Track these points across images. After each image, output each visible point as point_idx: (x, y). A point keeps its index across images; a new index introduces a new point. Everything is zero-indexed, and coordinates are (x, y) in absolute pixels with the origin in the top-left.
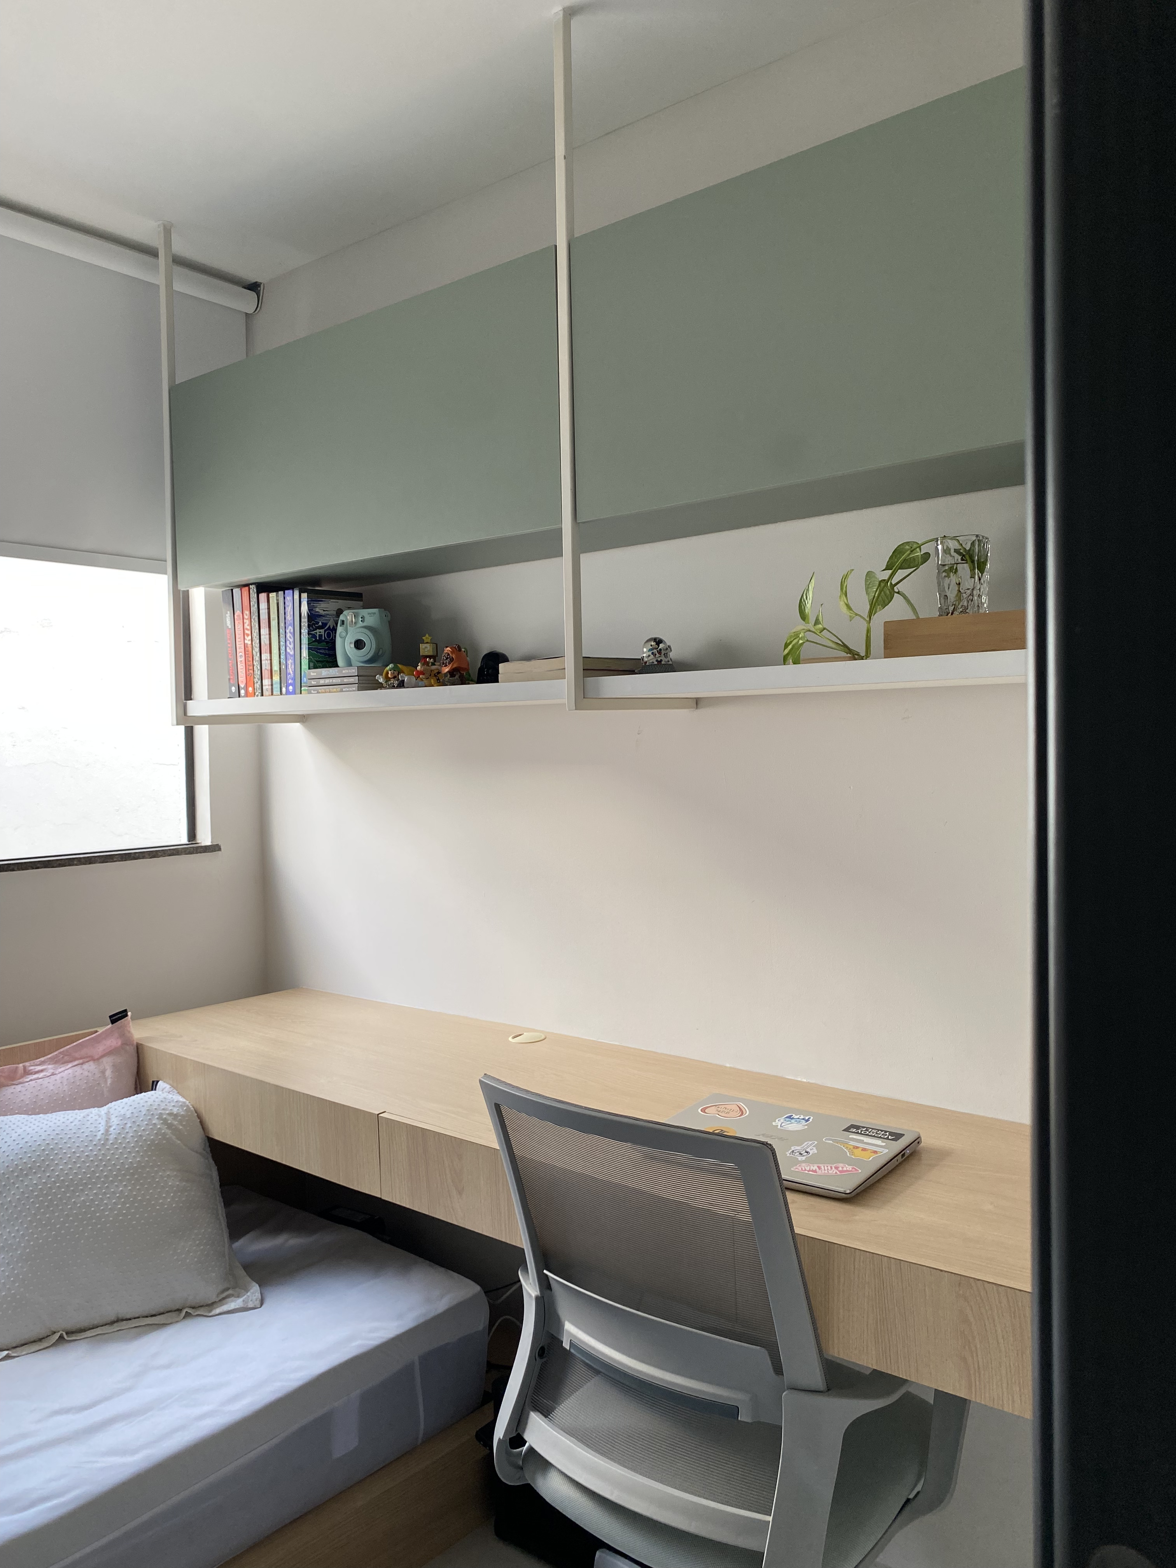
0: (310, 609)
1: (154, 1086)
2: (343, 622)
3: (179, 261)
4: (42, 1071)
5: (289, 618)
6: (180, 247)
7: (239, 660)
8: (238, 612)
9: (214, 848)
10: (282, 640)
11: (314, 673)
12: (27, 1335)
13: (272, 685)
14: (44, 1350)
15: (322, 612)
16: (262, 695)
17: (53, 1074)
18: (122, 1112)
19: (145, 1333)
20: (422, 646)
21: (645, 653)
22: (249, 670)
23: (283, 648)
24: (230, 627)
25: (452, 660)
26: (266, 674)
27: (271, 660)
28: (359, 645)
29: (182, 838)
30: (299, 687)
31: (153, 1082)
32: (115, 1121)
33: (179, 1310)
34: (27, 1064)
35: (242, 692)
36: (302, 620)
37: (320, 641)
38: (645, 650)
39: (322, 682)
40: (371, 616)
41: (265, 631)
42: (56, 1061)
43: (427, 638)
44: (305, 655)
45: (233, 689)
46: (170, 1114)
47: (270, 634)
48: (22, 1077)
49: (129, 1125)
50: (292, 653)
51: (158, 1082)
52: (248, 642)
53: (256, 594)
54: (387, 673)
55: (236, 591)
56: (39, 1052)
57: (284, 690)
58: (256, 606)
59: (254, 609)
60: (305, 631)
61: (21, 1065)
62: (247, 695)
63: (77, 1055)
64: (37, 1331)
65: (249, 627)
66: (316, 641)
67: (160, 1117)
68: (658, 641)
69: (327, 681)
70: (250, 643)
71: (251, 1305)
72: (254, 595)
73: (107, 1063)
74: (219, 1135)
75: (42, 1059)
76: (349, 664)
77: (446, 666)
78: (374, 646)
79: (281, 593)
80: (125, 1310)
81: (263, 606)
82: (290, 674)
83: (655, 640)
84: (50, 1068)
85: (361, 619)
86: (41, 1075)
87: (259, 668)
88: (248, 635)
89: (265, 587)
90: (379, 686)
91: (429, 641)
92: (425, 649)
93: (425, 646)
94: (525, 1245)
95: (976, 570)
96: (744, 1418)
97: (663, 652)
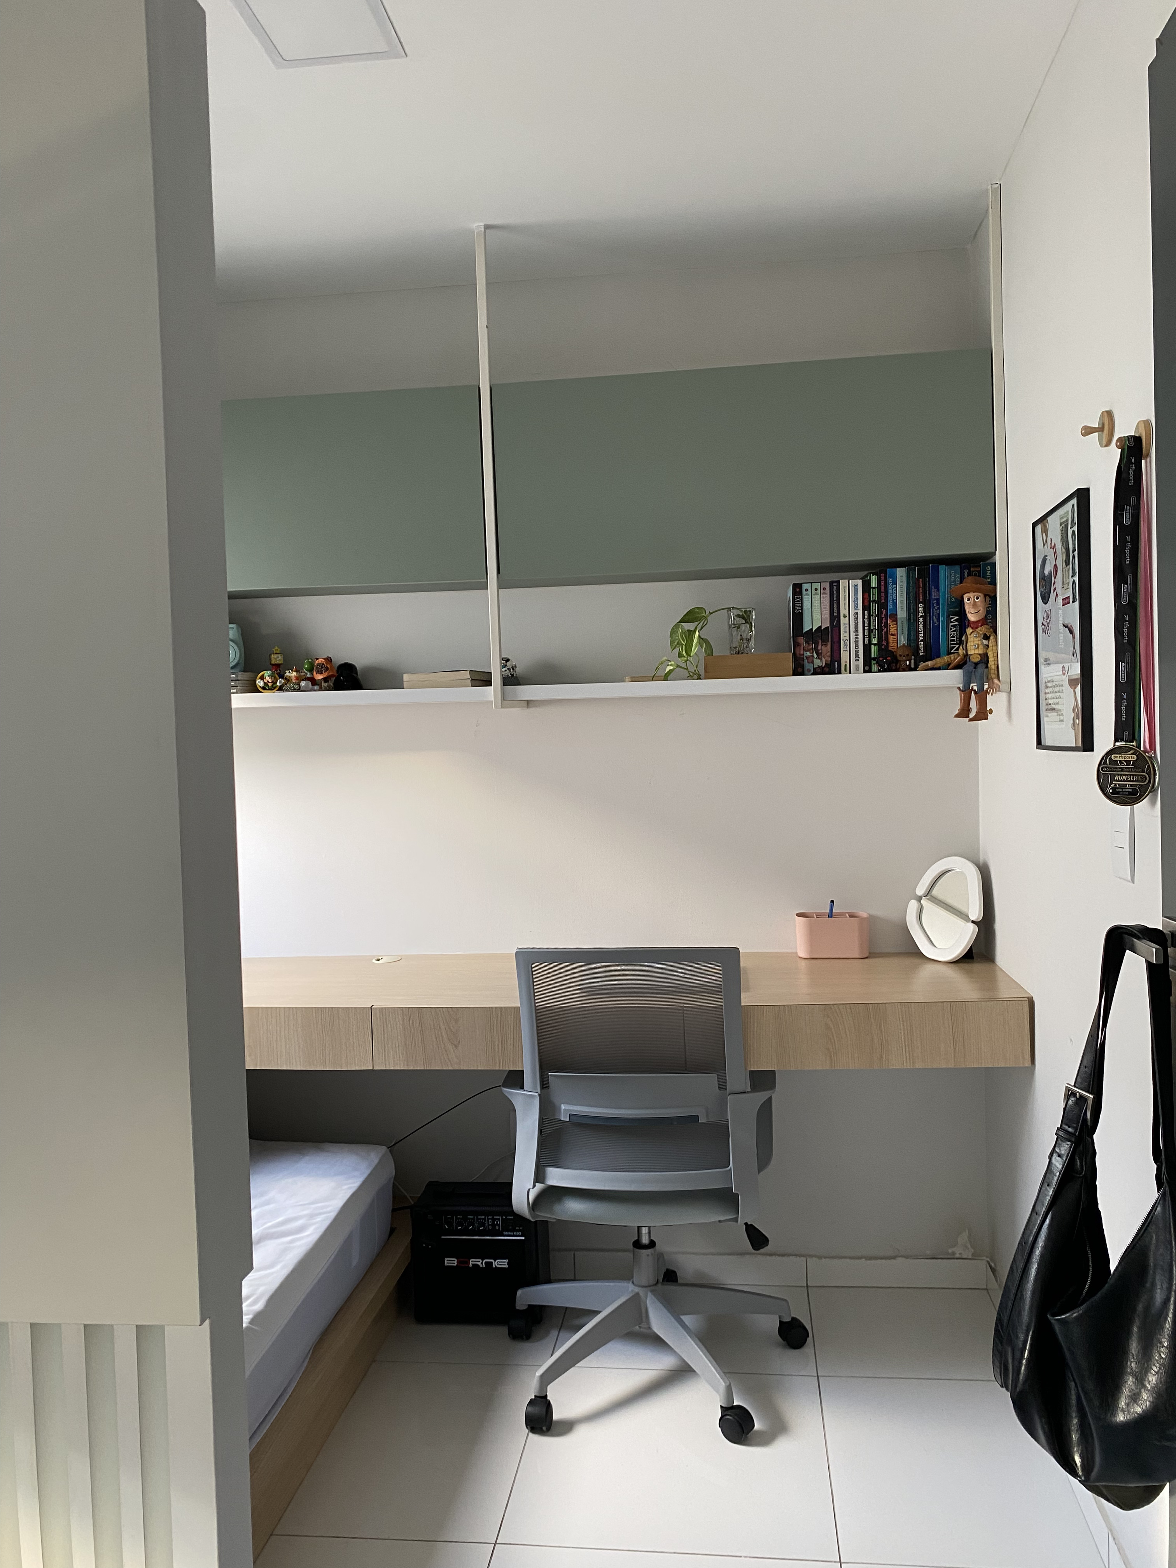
25: (327, 669)
40: (232, 631)
43: (274, 649)
54: (264, 679)
68: (506, 660)
77: (322, 673)
78: (238, 655)
91: (278, 652)
92: (277, 659)
93: (276, 656)
94: (528, 1063)
95: (753, 628)
96: (701, 1120)
97: (512, 668)
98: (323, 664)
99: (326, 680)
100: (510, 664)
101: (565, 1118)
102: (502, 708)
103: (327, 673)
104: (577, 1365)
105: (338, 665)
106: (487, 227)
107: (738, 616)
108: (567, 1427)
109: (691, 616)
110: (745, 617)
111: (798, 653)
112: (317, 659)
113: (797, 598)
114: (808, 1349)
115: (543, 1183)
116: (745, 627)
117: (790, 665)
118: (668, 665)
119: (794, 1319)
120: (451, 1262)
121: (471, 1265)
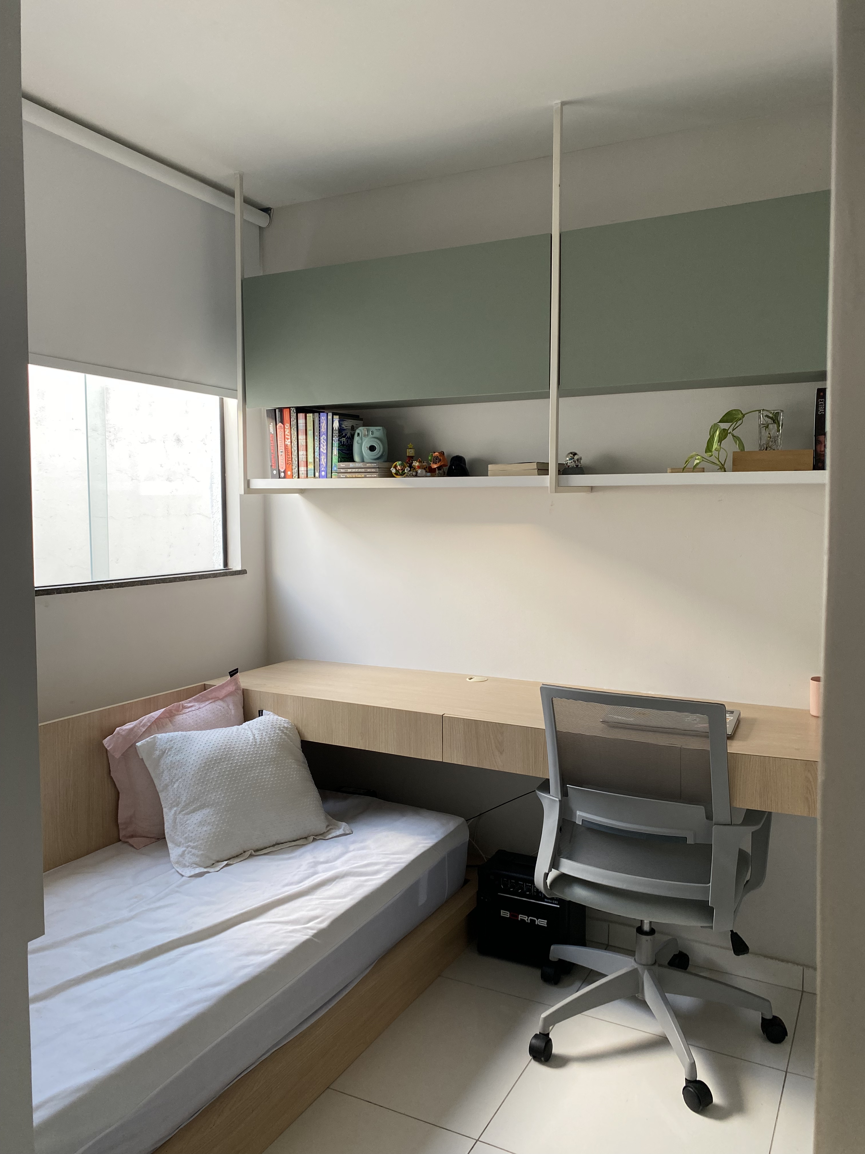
0: (340, 425)
1: (261, 713)
2: (358, 434)
4: (191, 706)
5: (323, 430)
7: (280, 454)
8: (279, 424)
9: (243, 572)
10: (317, 443)
11: (343, 465)
12: (234, 853)
13: (307, 471)
14: (245, 861)
15: (345, 428)
16: (299, 478)
17: (200, 708)
19: (295, 850)
20: (408, 450)
22: (288, 461)
23: (317, 449)
24: (273, 433)
25: (440, 460)
26: (302, 463)
27: (307, 455)
28: (372, 448)
29: (219, 565)
30: (329, 473)
31: (259, 711)
32: (256, 732)
33: (307, 838)
34: (183, 702)
35: (282, 475)
36: (333, 430)
37: (343, 445)
39: (349, 470)
40: (378, 431)
41: (302, 437)
42: (197, 700)
43: (410, 445)
44: (335, 454)
45: (275, 472)
46: (279, 729)
47: (306, 439)
48: (182, 710)
49: (264, 734)
50: (325, 452)
51: (263, 711)
52: (288, 442)
53: (295, 414)
55: (278, 412)
57: (317, 474)
58: (295, 421)
59: (294, 422)
60: (336, 439)
61: (180, 703)
62: (286, 477)
63: (210, 697)
64: (237, 850)
65: (289, 434)
66: (342, 445)
69: (354, 470)
70: (289, 443)
72: (294, 415)
73: (229, 703)
75: (190, 699)
76: (363, 459)
77: (436, 463)
78: (383, 451)
79: (317, 414)
80: (280, 838)
81: (301, 421)
82: (322, 464)
84: (197, 705)
85: (371, 433)
86: (193, 708)
87: (296, 459)
88: (288, 439)
89: (303, 410)
90: (393, 476)
91: (411, 447)
92: (410, 452)
93: (410, 450)
94: (552, 774)
95: (780, 427)
96: (689, 842)
97: (578, 460)
98: (438, 457)
99: (439, 468)
100: (576, 457)
101: (579, 822)
102: (555, 493)
103: (440, 463)
104: (583, 1013)
105: (452, 457)
106: (563, 104)
107: (767, 416)
108: (562, 1062)
109: (730, 417)
110: (775, 419)
111: (818, 449)
112: (435, 453)
113: (820, 401)
114: (786, 1045)
115: (557, 869)
116: (773, 427)
117: (811, 460)
118: (696, 459)
119: (775, 1018)
120: (505, 914)
121: (519, 919)
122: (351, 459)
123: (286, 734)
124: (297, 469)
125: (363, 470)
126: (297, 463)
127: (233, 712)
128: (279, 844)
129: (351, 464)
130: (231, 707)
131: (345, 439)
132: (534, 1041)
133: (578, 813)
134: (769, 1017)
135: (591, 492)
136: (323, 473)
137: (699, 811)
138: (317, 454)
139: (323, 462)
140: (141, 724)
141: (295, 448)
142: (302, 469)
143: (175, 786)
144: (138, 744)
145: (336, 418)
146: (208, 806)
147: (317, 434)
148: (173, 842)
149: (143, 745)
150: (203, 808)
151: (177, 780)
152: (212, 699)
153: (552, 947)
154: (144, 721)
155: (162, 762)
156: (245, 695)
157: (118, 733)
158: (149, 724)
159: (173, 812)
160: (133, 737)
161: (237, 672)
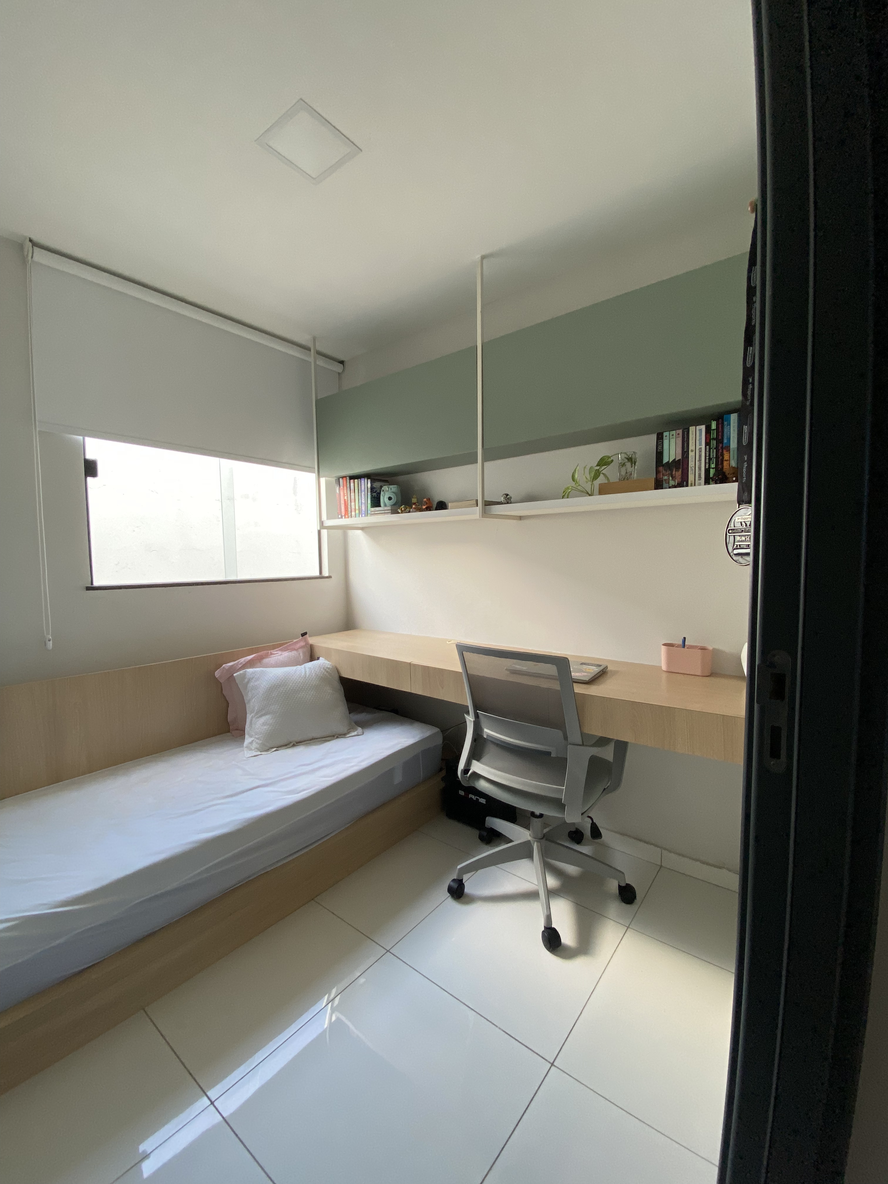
0: (371, 485)
1: (318, 659)
2: (383, 491)
3: (319, 353)
4: (277, 653)
5: (363, 488)
6: (319, 348)
7: (342, 505)
8: (341, 487)
9: (329, 577)
10: (360, 497)
11: (373, 509)
12: (282, 744)
13: (355, 514)
14: (289, 748)
15: (375, 487)
16: (351, 517)
17: (281, 655)
18: (310, 667)
19: (323, 743)
20: (413, 499)
21: (502, 499)
22: (346, 508)
23: (360, 500)
24: (338, 493)
25: (427, 503)
26: (353, 510)
27: (355, 504)
28: (390, 499)
29: (317, 574)
30: (367, 514)
31: (318, 658)
32: (307, 670)
33: (334, 736)
34: (272, 651)
35: (343, 517)
36: (368, 489)
37: (375, 497)
38: (502, 498)
39: (376, 512)
40: (394, 488)
41: (352, 494)
42: (282, 650)
43: (414, 496)
44: (369, 503)
45: (340, 516)
46: (327, 668)
47: (355, 495)
48: (270, 656)
50: (364, 502)
51: (319, 658)
52: (346, 498)
54: (402, 509)
55: (341, 480)
56: (274, 647)
57: (360, 516)
58: (349, 484)
59: (348, 486)
60: (369, 494)
61: (270, 651)
62: (345, 518)
63: (289, 648)
64: (285, 741)
65: (346, 493)
66: (373, 497)
67: (324, 669)
68: (507, 495)
69: (378, 512)
70: (346, 499)
71: (359, 734)
72: (348, 481)
73: (301, 651)
74: (345, 675)
75: (276, 650)
76: (385, 505)
77: (424, 505)
78: (395, 500)
79: (359, 479)
80: (315, 735)
81: (352, 484)
82: (363, 510)
83: (506, 494)
84: (280, 653)
85: (390, 489)
86: (277, 655)
87: (350, 507)
88: (346, 496)
89: (352, 477)
90: (399, 513)
94: (469, 703)
95: (633, 464)
96: (553, 755)
97: (508, 498)
100: (508, 497)
101: (485, 736)
102: (482, 518)
106: (483, 257)
107: (625, 458)
110: (630, 458)
111: (658, 476)
113: (659, 442)
116: (628, 464)
118: (569, 489)
119: (628, 885)
120: (462, 793)
121: (470, 797)
122: (380, 506)
123: (327, 672)
124: (350, 513)
125: (383, 512)
126: (350, 510)
127: (302, 657)
128: (315, 739)
129: (377, 509)
130: (301, 654)
131: (375, 494)
132: (452, 884)
133: (486, 730)
134: (623, 884)
135: (520, 520)
136: (363, 515)
137: (559, 733)
138: (360, 503)
139: (363, 508)
140: (240, 663)
141: (349, 501)
142: (353, 513)
143: (253, 701)
144: (235, 675)
145: (369, 480)
146: (269, 714)
147: (360, 491)
148: (249, 734)
149: (238, 675)
150: (266, 715)
151: (254, 697)
152: (291, 649)
153: (487, 818)
154: (241, 661)
155: (248, 686)
156: (312, 648)
157: (224, 668)
158: (244, 663)
159: (251, 716)
160: (234, 669)
161: (307, 634)
